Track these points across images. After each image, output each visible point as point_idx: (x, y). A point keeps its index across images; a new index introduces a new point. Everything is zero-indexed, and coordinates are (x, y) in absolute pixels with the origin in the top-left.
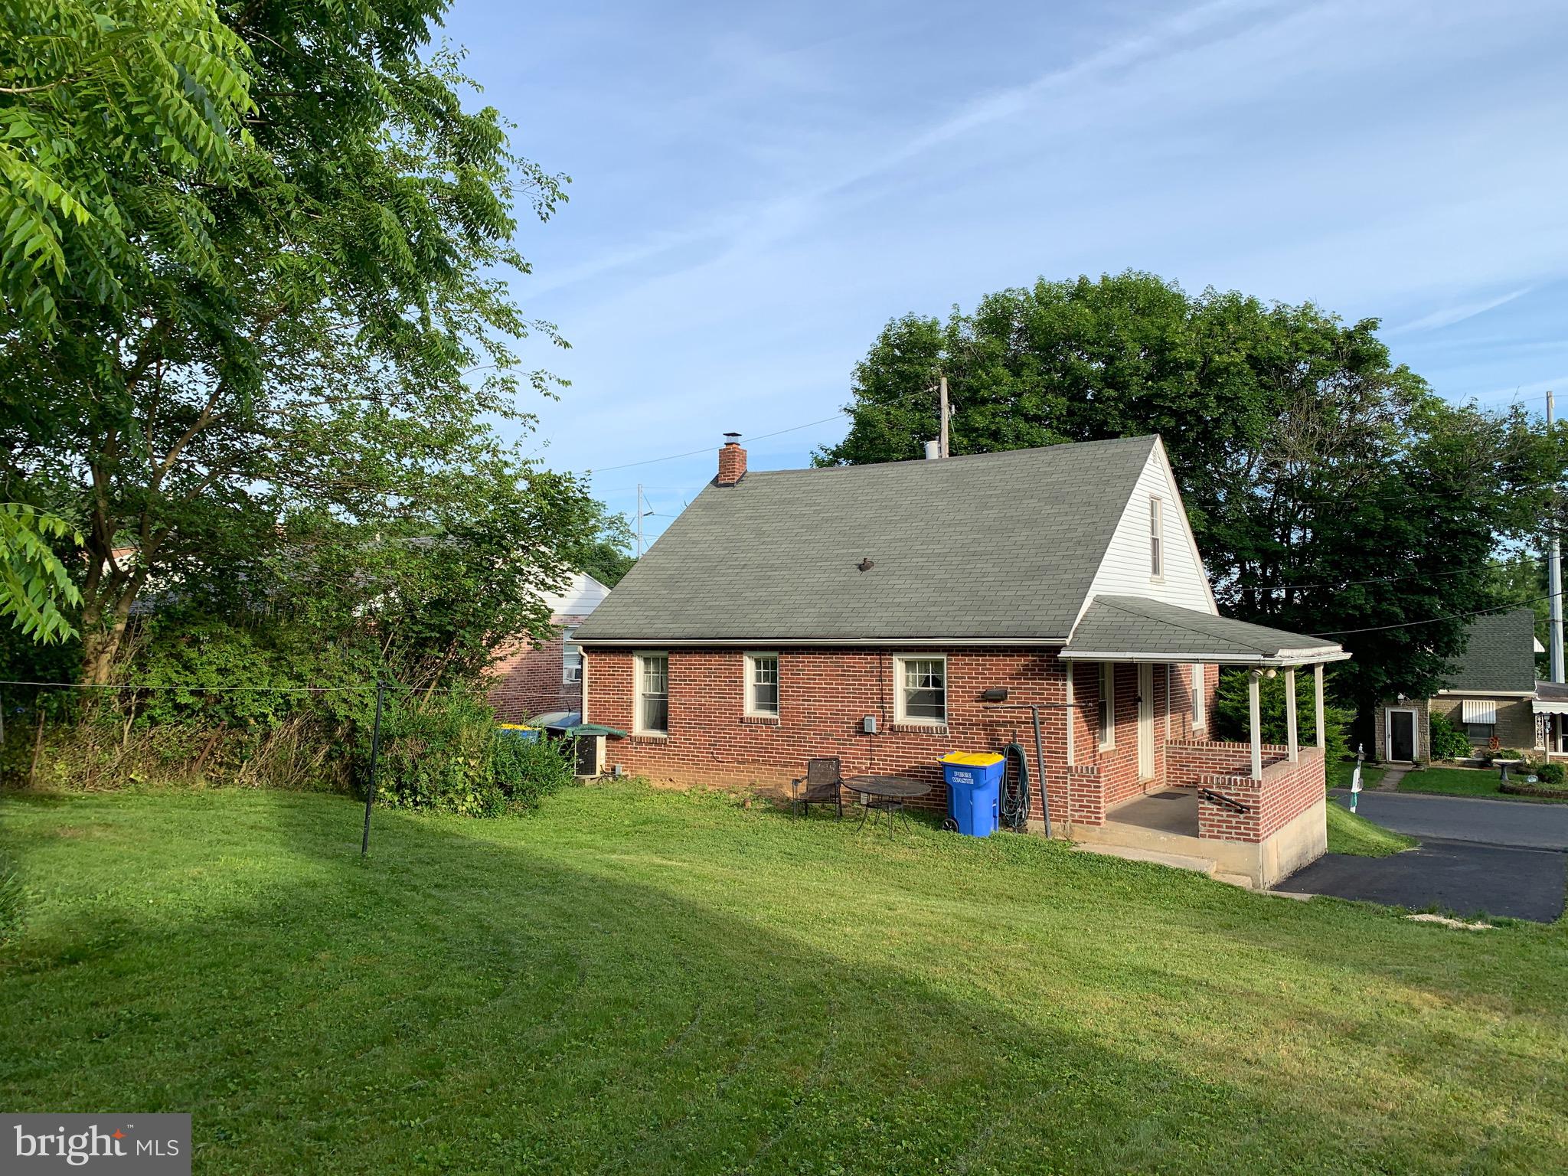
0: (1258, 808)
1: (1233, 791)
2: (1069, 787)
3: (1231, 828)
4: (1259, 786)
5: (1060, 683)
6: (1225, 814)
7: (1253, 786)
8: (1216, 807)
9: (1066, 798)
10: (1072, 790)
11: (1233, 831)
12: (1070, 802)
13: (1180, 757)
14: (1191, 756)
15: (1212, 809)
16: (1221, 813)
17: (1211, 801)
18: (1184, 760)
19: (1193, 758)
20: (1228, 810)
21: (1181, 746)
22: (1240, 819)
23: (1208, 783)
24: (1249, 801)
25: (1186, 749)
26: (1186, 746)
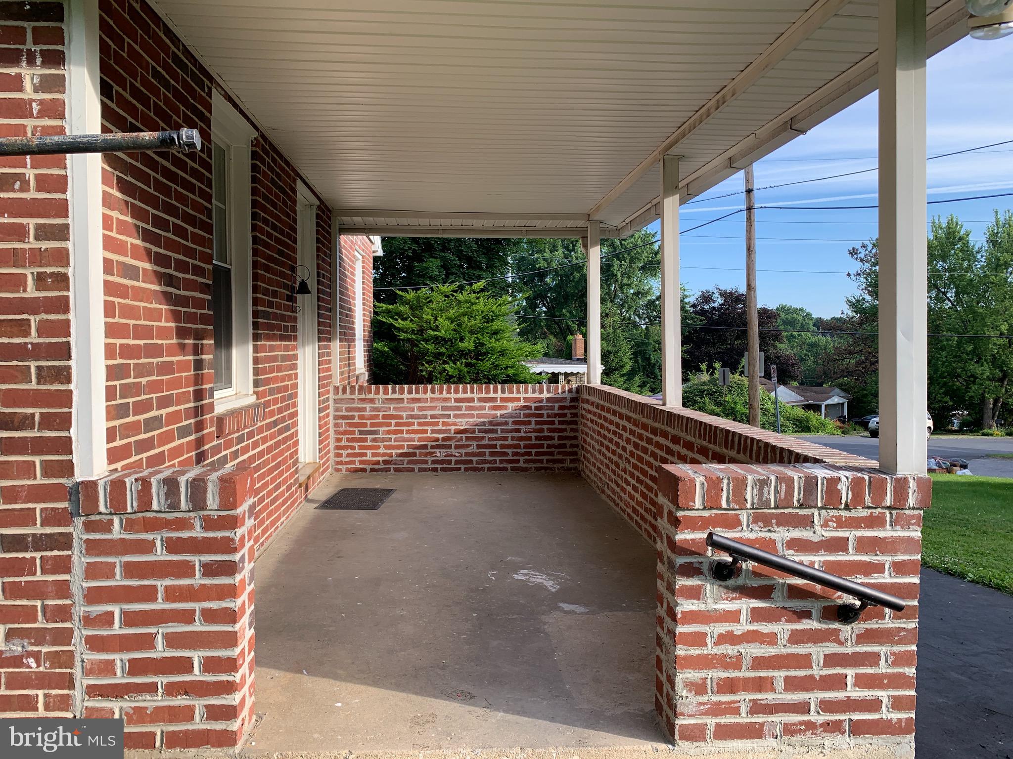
1: (819, 533)
2: (78, 583)
3: (807, 684)
6: (782, 628)
8: (746, 605)
10: (93, 596)
11: (815, 697)
12: (85, 657)
13: (361, 417)
14: (381, 414)
15: (734, 616)
16: (766, 628)
17: (731, 582)
18: (368, 422)
19: (384, 417)
20: (795, 612)
21: (363, 396)
22: (841, 644)
23: (724, 505)
24: (879, 568)
25: (372, 401)
26: (372, 396)
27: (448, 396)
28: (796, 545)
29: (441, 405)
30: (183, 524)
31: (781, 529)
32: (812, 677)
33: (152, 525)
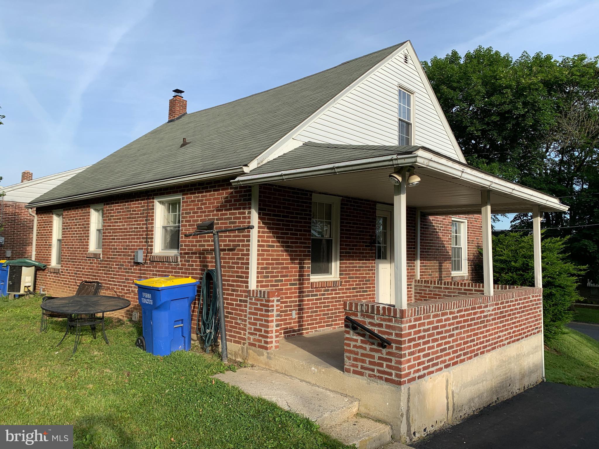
0: (400, 343)
1: (376, 321)
2: (248, 310)
3: (374, 364)
4: (402, 317)
5: (247, 211)
6: (368, 347)
7: (395, 316)
8: (360, 338)
9: (245, 321)
10: (250, 313)
11: (376, 368)
12: (248, 326)
13: (425, 294)
14: (433, 293)
15: (356, 341)
16: (364, 345)
17: (356, 331)
18: (428, 296)
19: (434, 294)
20: (371, 342)
21: (426, 285)
22: (382, 354)
23: (353, 310)
24: (391, 334)
25: (429, 287)
26: (429, 285)
27: (461, 287)
28: (371, 323)
29: (458, 291)
30: (262, 300)
31: (367, 319)
32: (375, 362)
33: (258, 300)
